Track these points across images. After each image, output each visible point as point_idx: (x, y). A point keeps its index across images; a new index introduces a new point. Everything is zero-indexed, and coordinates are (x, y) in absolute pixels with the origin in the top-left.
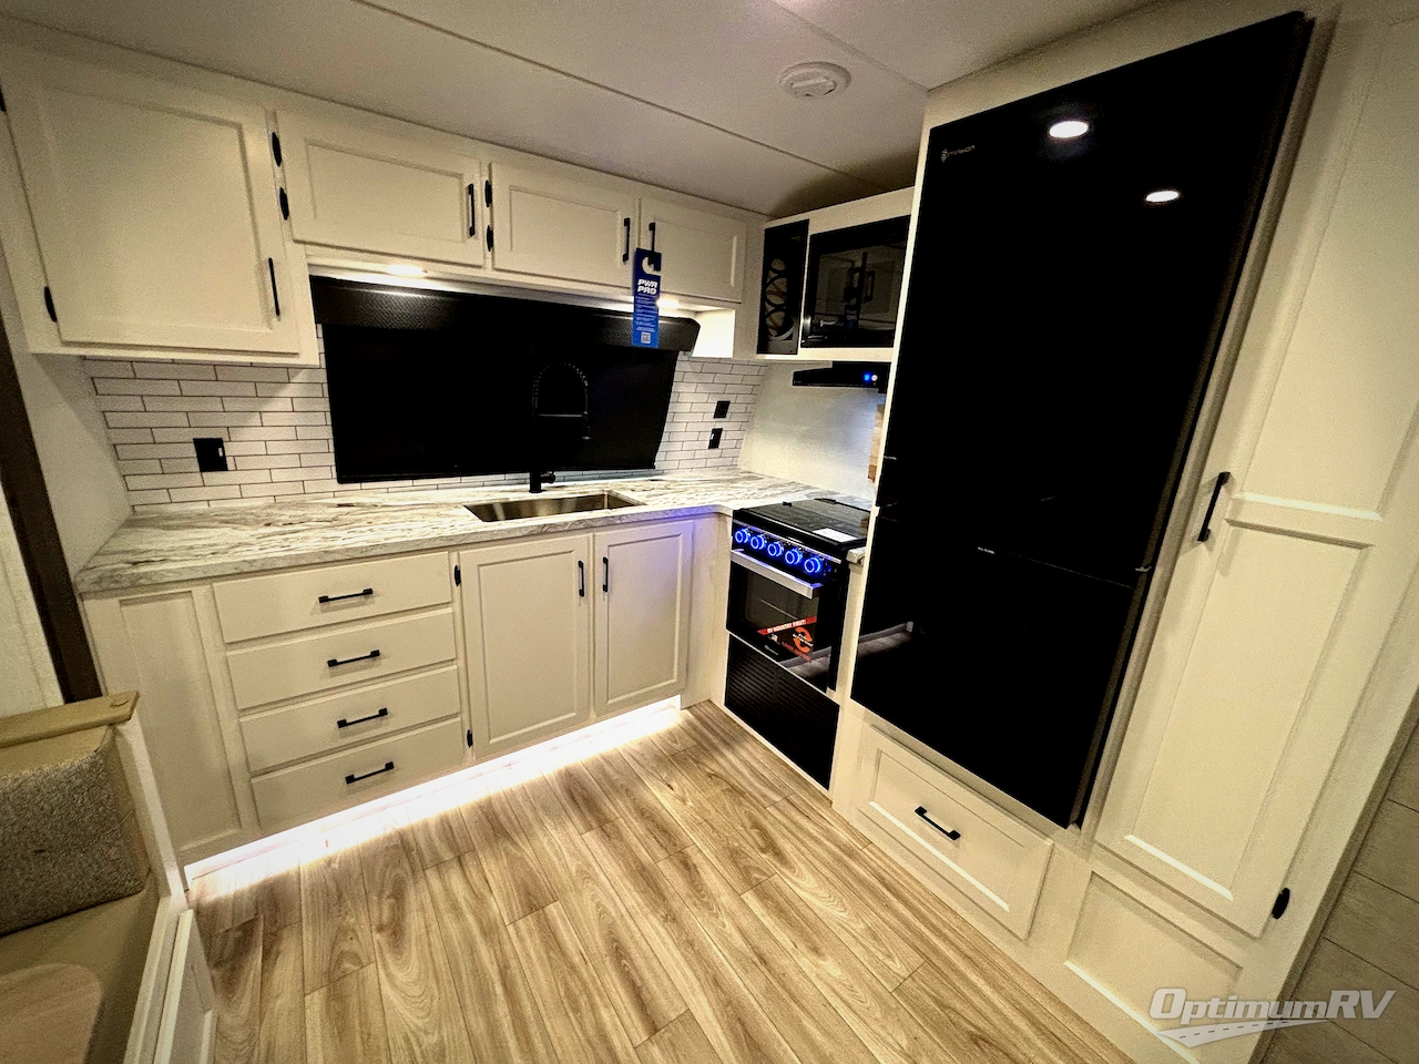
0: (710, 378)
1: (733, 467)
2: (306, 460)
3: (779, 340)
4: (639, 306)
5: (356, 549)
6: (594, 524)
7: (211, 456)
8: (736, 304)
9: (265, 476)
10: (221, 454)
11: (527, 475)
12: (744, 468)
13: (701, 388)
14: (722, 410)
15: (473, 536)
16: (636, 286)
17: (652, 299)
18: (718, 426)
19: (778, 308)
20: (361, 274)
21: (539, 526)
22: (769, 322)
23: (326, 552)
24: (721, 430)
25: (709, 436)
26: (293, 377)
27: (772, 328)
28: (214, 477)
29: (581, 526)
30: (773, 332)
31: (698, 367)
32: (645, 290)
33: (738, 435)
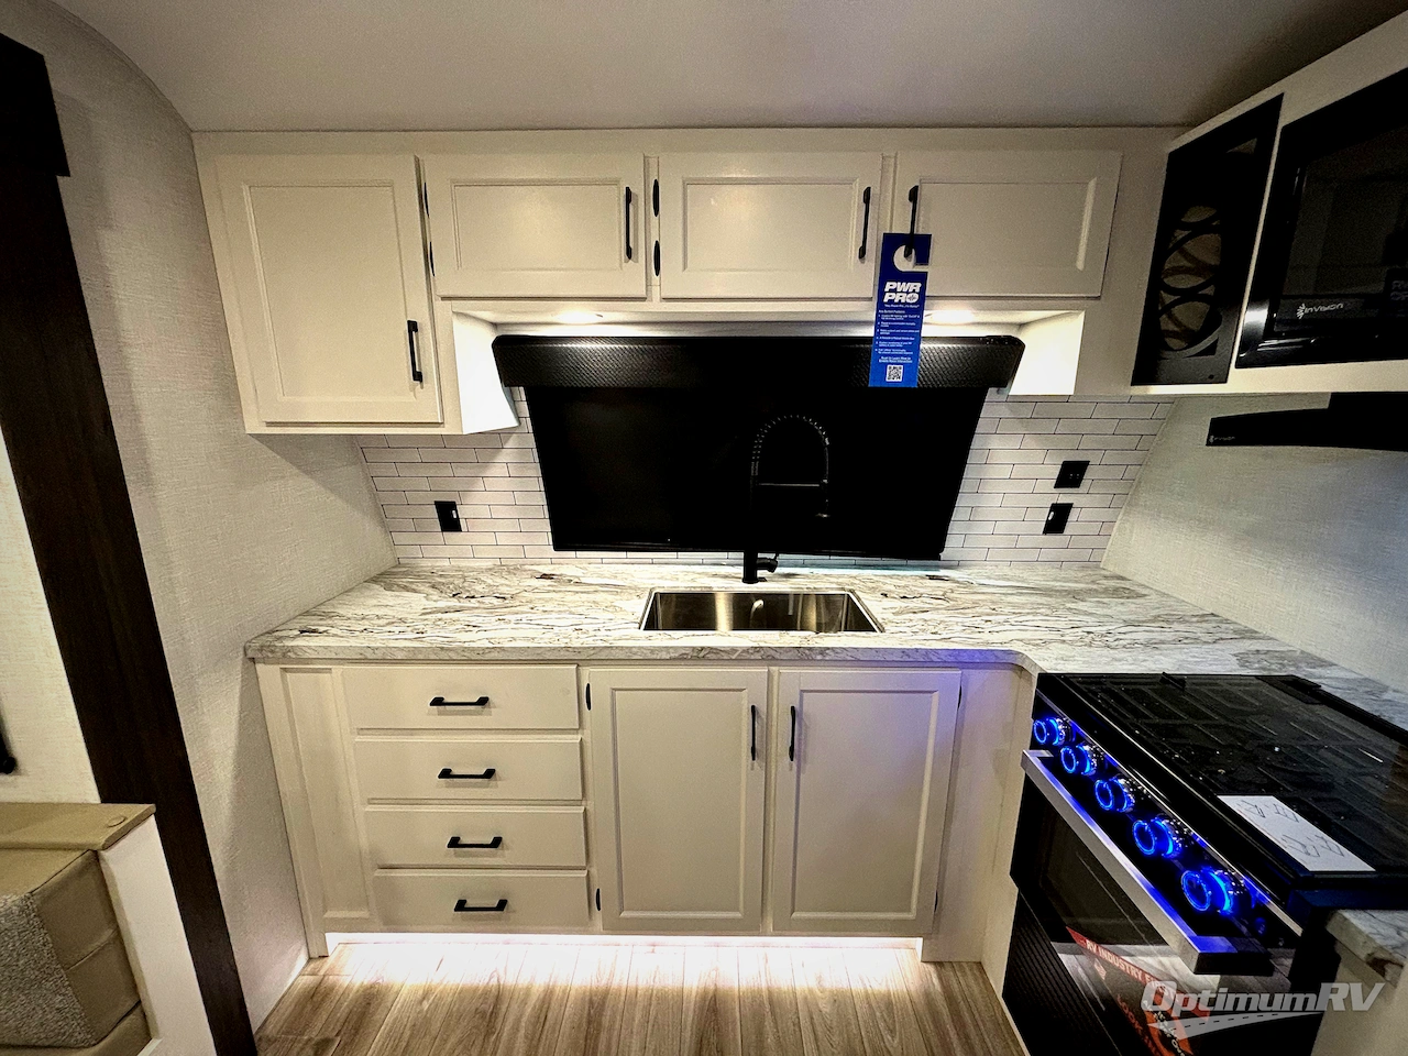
0: (1051, 426)
1: (1092, 565)
2: (525, 526)
3: (1186, 356)
4: (886, 325)
5: (473, 650)
6: (777, 656)
7: (448, 518)
8: (1090, 302)
9: (490, 539)
10: (455, 517)
11: (741, 555)
12: (1112, 569)
13: (1030, 442)
14: (1071, 475)
15: (607, 651)
16: (881, 293)
17: (916, 311)
18: (1063, 500)
19: (1187, 295)
20: (535, 328)
21: (694, 648)
22: (1166, 324)
23: (442, 648)
24: (1068, 507)
25: (1044, 515)
26: (506, 442)
27: (1175, 335)
28: (452, 536)
29: (758, 656)
30: (1173, 342)
31: (1026, 411)
32: (896, 297)
33: (1106, 515)
